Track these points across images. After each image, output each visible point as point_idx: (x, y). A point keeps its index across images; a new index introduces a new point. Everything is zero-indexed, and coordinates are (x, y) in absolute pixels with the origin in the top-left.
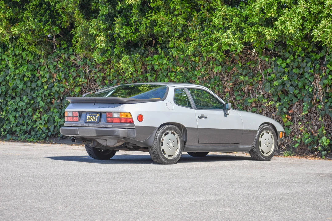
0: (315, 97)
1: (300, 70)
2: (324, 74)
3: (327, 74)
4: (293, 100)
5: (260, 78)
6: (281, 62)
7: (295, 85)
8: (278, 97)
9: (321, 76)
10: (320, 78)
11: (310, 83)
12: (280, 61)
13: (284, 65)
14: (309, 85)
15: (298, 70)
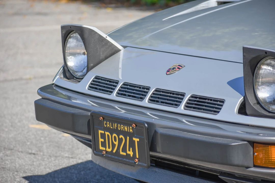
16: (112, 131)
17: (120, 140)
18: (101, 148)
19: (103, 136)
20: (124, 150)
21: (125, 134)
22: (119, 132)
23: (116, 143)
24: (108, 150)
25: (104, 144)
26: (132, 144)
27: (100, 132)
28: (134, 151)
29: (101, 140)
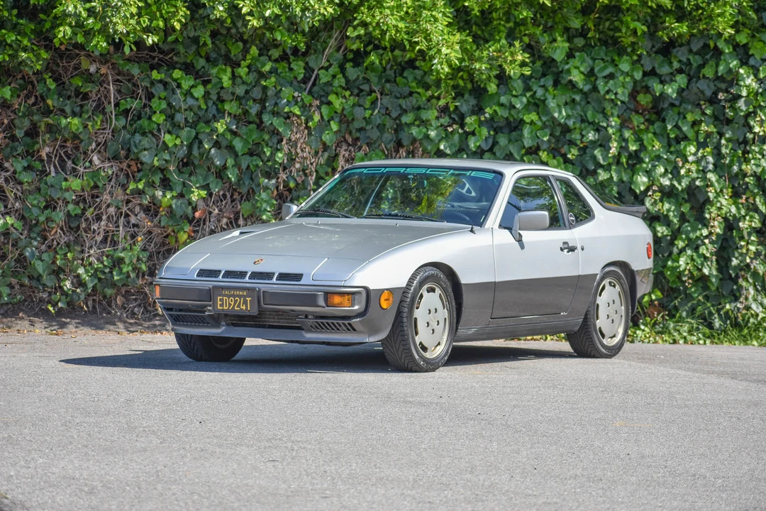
0: (283, 176)
1: (241, 104)
2: (317, 118)
3: (326, 118)
4: (211, 186)
5: (99, 123)
6: (192, 82)
7: (224, 143)
8: (162, 177)
9: (310, 124)
10: (307, 127)
11: (275, 140)
12: (189, 80)
13: (199, 92)
14: (271, 147)
15: (235, 104)
16: (229, 296)
17: (236, 301)
18: (219, 308)
19: (221, 300)
20: (239, 306)
21: (240, 296)
22: (234, 296)
23: (232, 303)
24: (225, 308)
25: (222, 305)
26: (245, 302)
27: (219, 298)
28: (246, 306)
29: (219, 303)
